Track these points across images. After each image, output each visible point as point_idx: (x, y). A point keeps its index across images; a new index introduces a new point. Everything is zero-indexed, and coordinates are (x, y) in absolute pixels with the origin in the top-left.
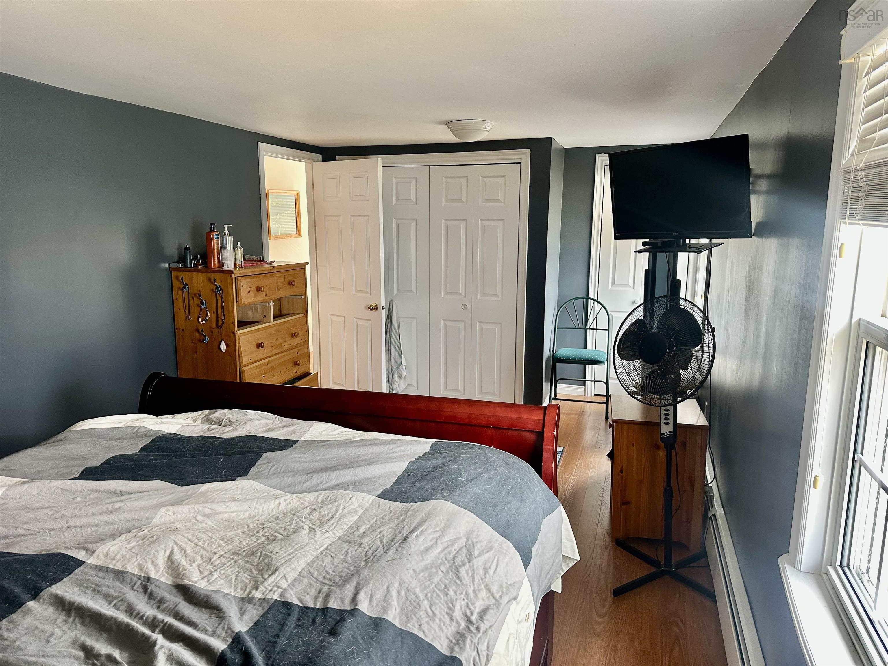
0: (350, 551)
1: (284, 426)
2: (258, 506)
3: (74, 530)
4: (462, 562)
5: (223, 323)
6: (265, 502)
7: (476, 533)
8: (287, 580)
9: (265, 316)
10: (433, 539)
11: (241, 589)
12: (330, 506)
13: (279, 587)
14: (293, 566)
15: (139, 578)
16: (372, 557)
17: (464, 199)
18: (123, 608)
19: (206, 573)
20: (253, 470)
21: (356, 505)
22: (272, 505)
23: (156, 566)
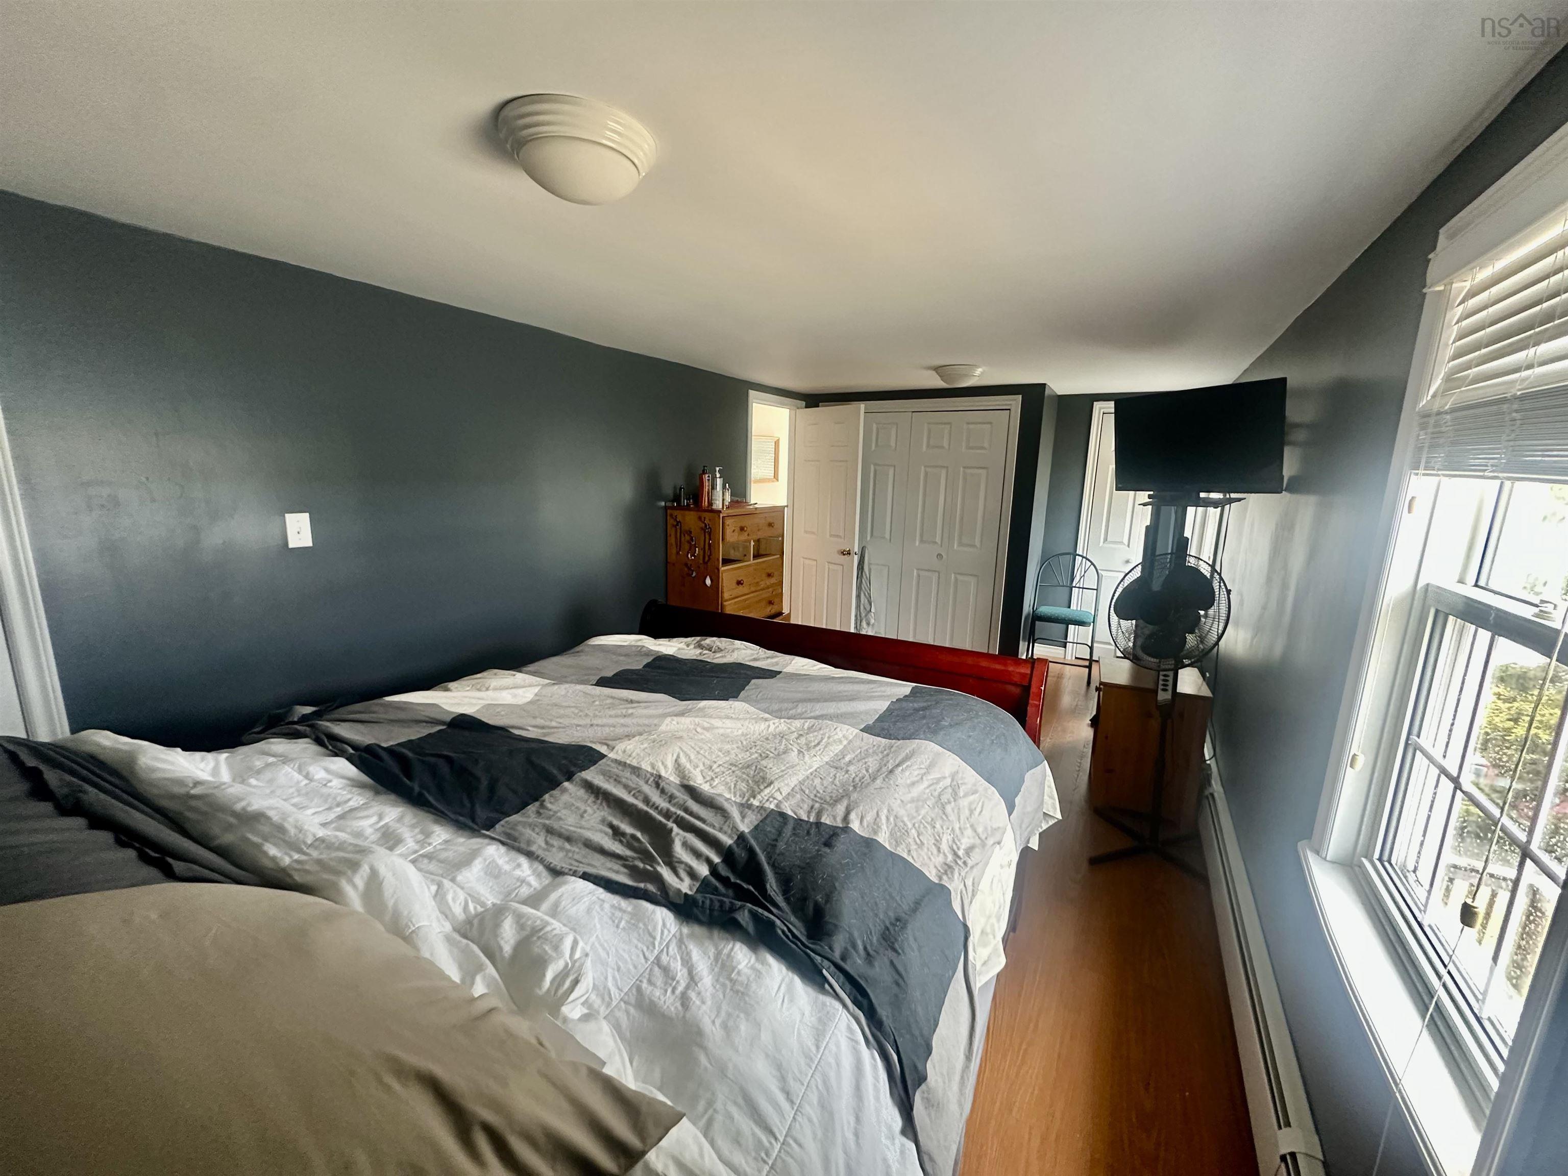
0: (837, 776)
1: (768, 658)
2: (750, 726)
3: (596, 728)
4: (948, 800)
5: (709, 559)
6: (756, 722)
7: (960, 775)
8: (781, 793)
9: (745, 555)
10: (918, 774)
11: (740, 796)
12: (816, 734)
13: (774, 798)
14: (786, 782)
15: (652, 774)
16: (860, 784)
17: (946, 444)
18: (640, 798)
19: (708, 778)
20: (743, 694)
21: (841, 735)
22: (763, 726)
23: (665, 767)
